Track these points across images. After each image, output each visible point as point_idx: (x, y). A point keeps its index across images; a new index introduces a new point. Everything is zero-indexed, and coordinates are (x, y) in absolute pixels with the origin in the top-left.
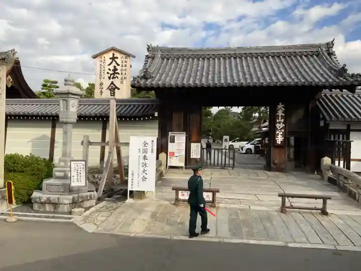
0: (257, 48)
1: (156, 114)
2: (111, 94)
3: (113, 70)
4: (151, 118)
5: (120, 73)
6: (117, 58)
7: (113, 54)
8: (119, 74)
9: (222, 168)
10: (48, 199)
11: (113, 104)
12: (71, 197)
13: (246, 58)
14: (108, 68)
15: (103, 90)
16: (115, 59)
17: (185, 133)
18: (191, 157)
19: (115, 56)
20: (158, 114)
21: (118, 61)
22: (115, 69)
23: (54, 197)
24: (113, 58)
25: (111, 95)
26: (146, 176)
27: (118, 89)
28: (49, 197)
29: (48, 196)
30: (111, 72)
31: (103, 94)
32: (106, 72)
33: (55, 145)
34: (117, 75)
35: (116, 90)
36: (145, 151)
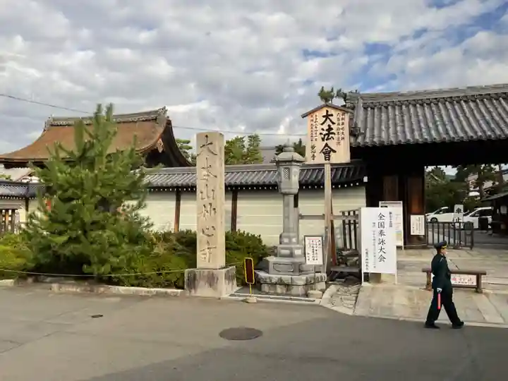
0: (496, 87)
1: (366, 179)
2: (325, 158)
3: (327, 130)
4: (357, 184)
5: (336, 132)
6: (332, 115)
7: (327, 111)
8: (334, 134)
9: (454, 249)
10: (280, 279)
11: (328, 169)
12: (304, 277)
13: (482, 101)
14: (321, 128)
15: (315, 154)
16: (330, 117)
17: (401, 202)
18: (412, 234)
19: (329, 113)
20: (368, 179)
21: (334, 119)
22: (330, 129)
23: (286, 278)
24: (327, 116)
25: (326, 160)
26: (384, 255)
27: (334, 151)
28: (281, 278)
29: (279, 276)
30: (325, 132)
31: (315, 158)
32: (318, 133)
33: (238, 220)
34: (333, 135)
35: (332, 153)
36: (382, 225)
